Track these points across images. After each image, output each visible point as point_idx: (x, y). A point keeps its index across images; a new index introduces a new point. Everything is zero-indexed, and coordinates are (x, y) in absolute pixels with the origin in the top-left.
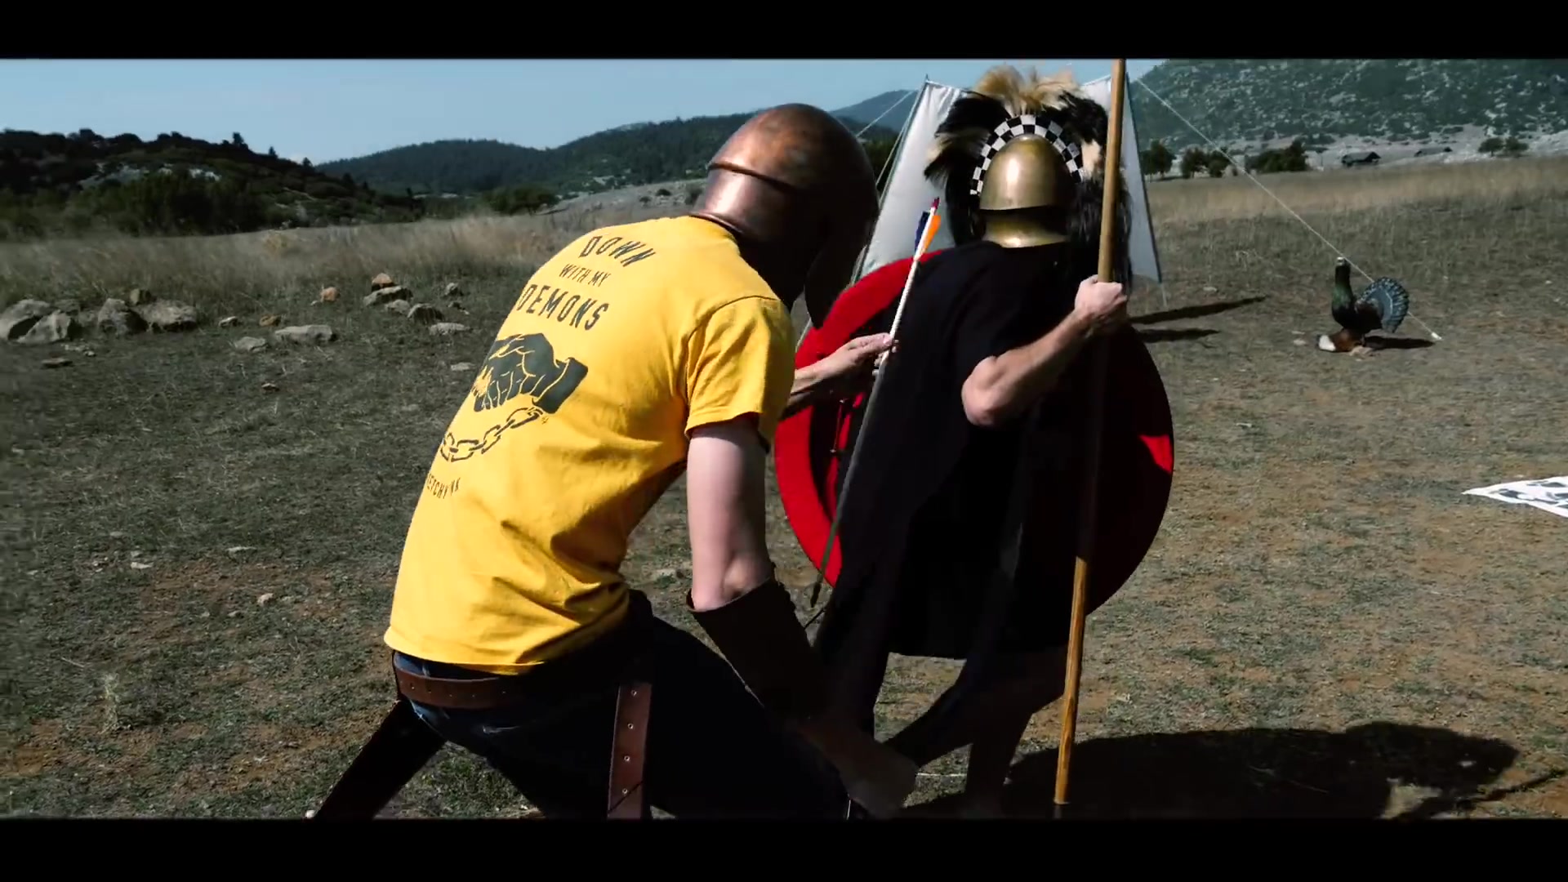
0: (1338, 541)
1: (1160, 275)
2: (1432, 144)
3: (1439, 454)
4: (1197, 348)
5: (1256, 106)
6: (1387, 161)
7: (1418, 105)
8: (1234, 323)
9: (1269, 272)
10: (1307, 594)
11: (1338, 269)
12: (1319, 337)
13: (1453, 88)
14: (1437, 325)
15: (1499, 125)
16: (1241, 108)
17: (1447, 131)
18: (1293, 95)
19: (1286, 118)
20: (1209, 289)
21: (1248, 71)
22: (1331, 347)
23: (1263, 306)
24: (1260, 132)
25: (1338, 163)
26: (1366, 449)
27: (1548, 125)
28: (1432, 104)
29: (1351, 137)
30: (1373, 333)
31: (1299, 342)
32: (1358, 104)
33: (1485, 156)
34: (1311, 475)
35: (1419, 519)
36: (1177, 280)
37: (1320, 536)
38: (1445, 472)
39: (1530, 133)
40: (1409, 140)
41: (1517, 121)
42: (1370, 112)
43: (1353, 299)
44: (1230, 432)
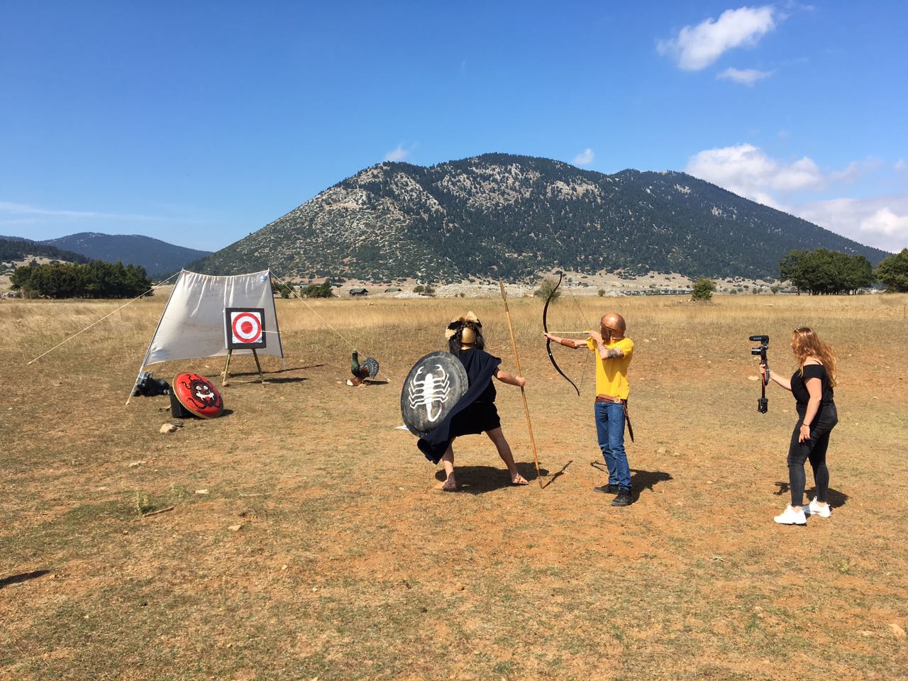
0: (358, 442)
1: (282, 355)
2: (392, 287)
3: (388, 418)
4: (300, 385)
5: (305, 260)
6: (372, 294)
7: (386, 266)
8: (313, 375)
9: (325, 354)
10: (350, 455)
11: (354, 354)
12: (346, 381)
13: (402, 259)
14: (389, 375)
15: (422, 279)
16: (297, 260)
17: (399, 280)
18: (325, 256)
19: (321, 267)
20: (302, 361)
21: (302, 241)
22: (352, 384)
23: (324, 368)
24: (307, 274)
25: (347, 293)
26: (365, 418)
27: (444, 281)
28: (392, 266)
29: (354, 280)
30: (366, 379)
31: (339, 382)
32: (357, 263)
33: (417, 294)
34: (348, 425)
35: (382, 435)
36: (288, 357)
37: (352, 441)
38: (390, 423)
39: (436, 284)
40: (382, 283)
41: (430, 278)
42: (364, 268)
43: (359, 366)
44: (319, 414)
